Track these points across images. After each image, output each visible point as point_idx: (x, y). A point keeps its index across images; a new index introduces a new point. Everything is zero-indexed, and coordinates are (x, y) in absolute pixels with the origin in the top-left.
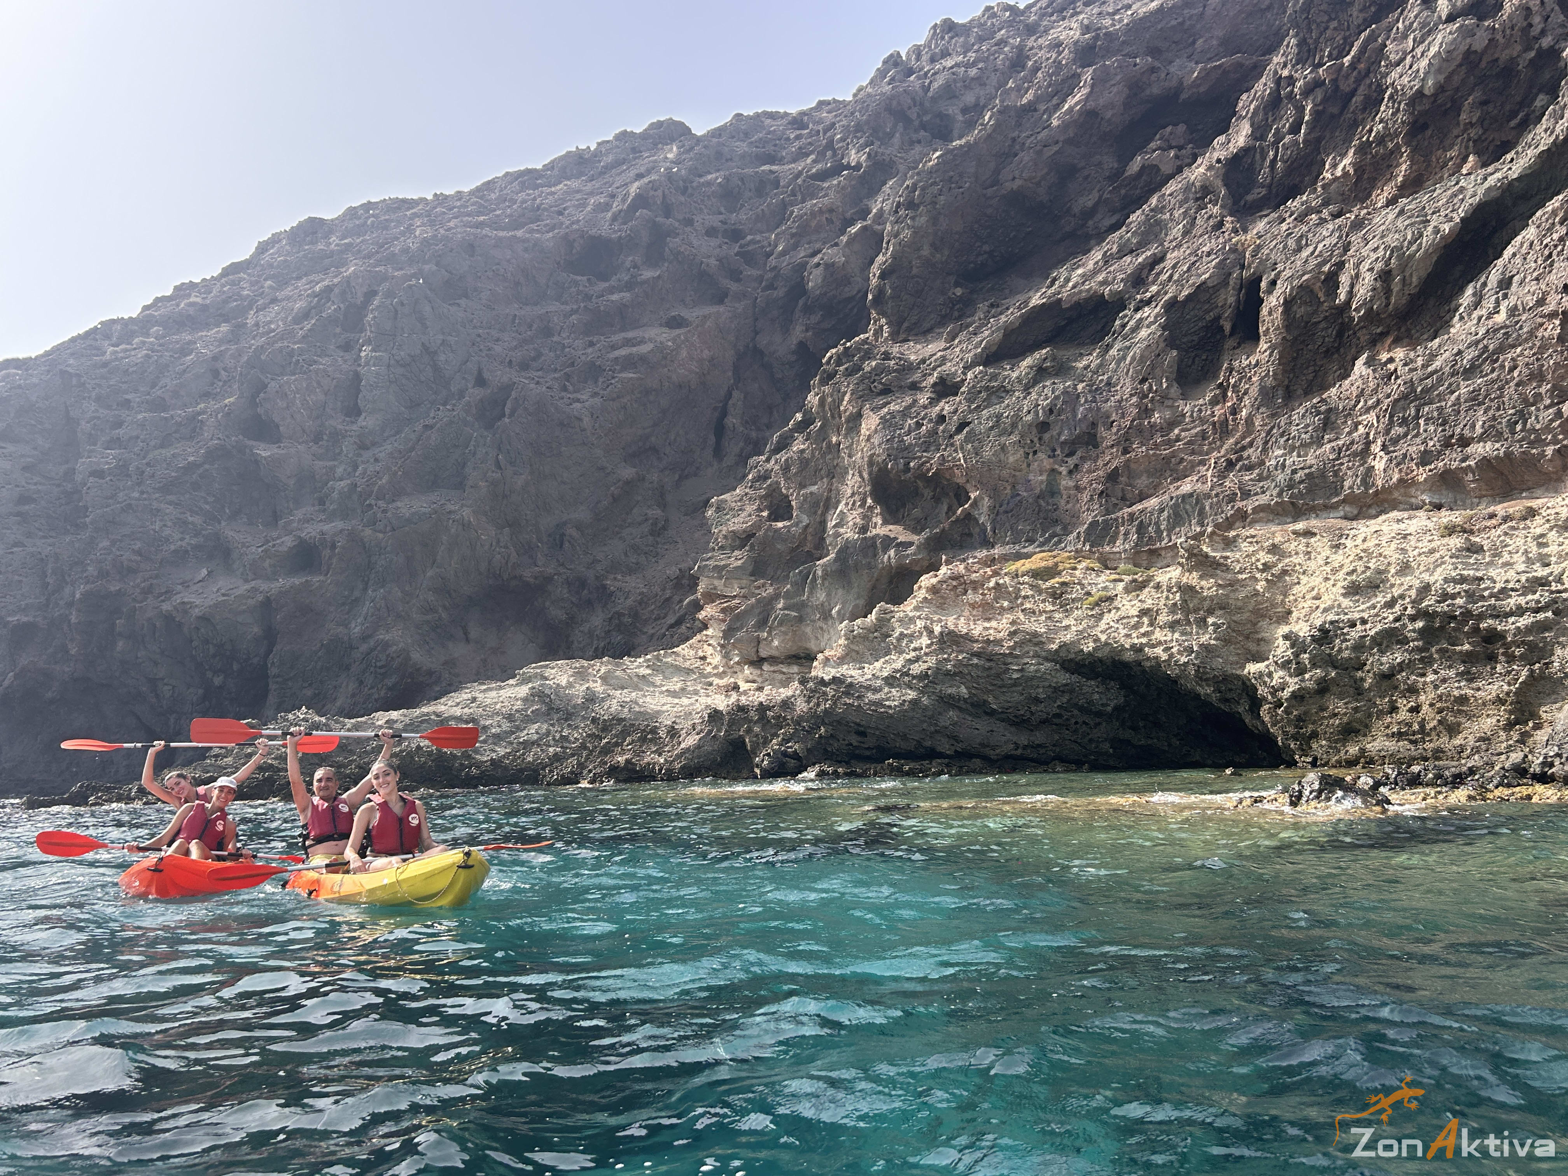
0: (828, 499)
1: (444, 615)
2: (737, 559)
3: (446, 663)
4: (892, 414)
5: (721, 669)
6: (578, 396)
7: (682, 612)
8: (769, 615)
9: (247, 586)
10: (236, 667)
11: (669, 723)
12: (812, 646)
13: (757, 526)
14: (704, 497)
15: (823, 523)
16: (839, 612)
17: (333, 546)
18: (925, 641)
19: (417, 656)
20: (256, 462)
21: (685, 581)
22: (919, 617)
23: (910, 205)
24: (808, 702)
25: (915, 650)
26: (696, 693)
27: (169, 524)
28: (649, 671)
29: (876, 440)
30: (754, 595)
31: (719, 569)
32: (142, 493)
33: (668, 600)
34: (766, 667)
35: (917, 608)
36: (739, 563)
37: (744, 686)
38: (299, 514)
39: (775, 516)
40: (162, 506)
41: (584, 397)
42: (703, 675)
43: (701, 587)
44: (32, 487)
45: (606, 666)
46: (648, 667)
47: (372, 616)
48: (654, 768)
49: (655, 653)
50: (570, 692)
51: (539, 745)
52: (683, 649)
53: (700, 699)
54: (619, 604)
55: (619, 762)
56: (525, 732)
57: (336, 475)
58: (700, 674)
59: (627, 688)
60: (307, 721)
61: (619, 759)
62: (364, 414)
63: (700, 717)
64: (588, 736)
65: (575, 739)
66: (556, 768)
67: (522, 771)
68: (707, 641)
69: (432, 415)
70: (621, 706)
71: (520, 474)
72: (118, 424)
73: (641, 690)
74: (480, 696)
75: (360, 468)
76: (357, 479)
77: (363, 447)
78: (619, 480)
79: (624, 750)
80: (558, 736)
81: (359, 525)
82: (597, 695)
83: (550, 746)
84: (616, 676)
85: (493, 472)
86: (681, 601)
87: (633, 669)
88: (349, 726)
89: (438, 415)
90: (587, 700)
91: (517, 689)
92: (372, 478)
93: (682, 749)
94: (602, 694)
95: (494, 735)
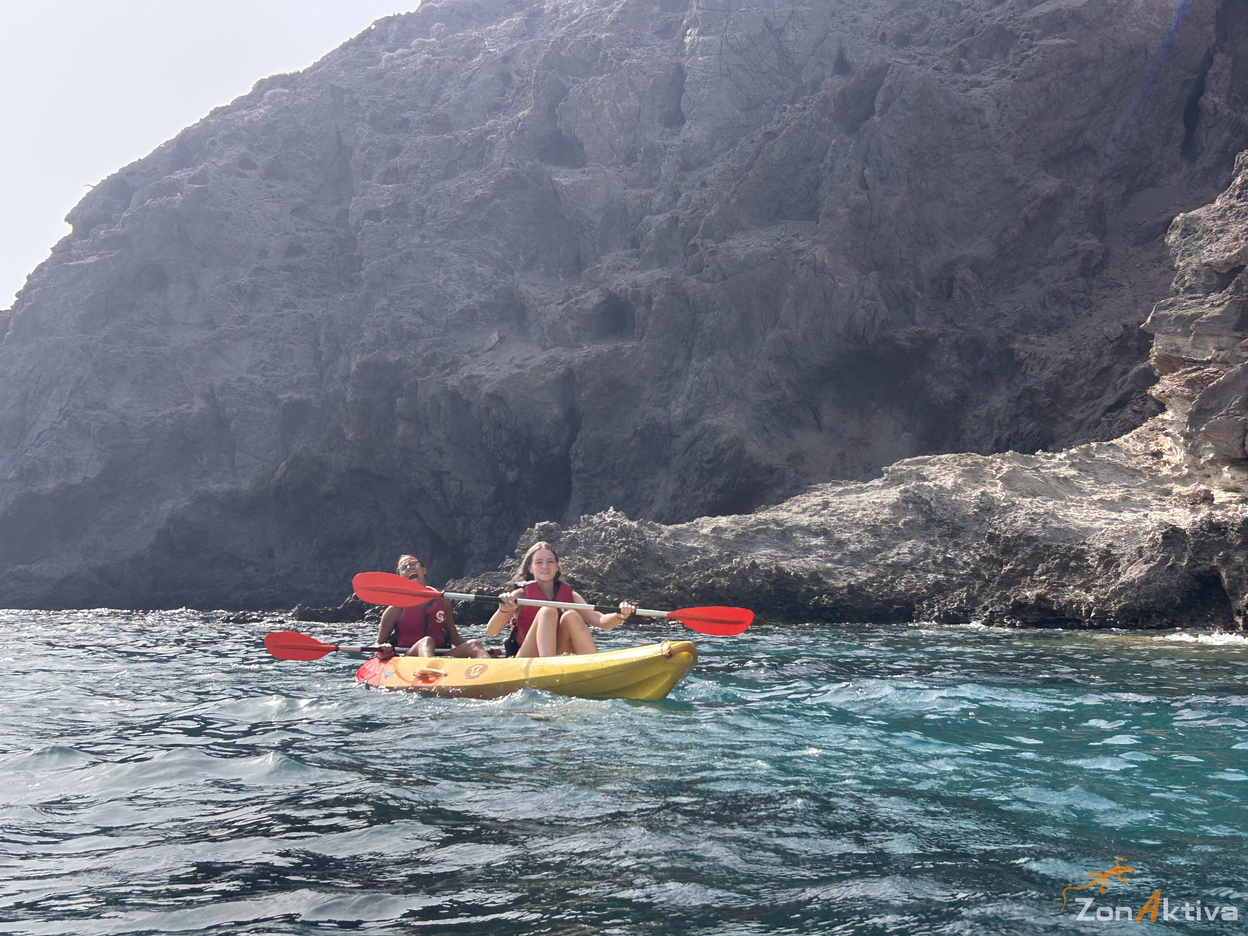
1: (788, 393)
2: (1215, 305)
3: (790, 458)
5: (1186, 471)
6: (979, 77)
7: (1127, 388)
9: (545, 355)
10: (532, 458)
11: (1103, 545)
13: (1246, 255)
14: (1164, 218)
17: (649, 301)
19: (753, 447)
20: (556, 193)
21: (1132, 342)
26: (1145, 505)
27: (454, 276)
28: (1073, 472)
30: (1238, 360)
31: (1185, 321)
32: (423, 237)
33: (1106, 370)
36: (1217, 311)
37: (1220, 496)
38: (608, 260)
40: (447, 254)
41: (988, 79)
42: (1155, 479)
43: (1155, 351)
44: (302, 234)
45: (1010, 463)
46: (1072, 465)
47: (696, 394)
48: (1079, 609)
49: (1083, 447)
50: (958, 498)
51: (914, 570)
52: (1127, 441)
53: (1151, 514)
54: (1031, 376)
55: (1027, 597)
56: (895, 551)
57: (652, 206)
58: (1152, 477)
59: (1040, 495)
60: (616, 526)
61: (1028, 594)
62: (688, 123)
63: (1151, 539)
64: (983, 559)
65: (965, 563)
66: (938, 602)
67: (890, 603)
68: (1164, 429)
69: (776, 118)
70: (1031, 519)
71: (895, 195)
72: (396, 151)
73: (1061, 498)
74: (834, 501)
75: (683, 196)
76: (679, 211)
77: (686, 167)
78: (1035, 198)
79: (1035, 581)
80: (940, 558)
81: (681, 272)
82: (996, 503)
83: (929, 572)
84: (1025, 478)
85: (857, 193)
86: (1125, 372)
87: (1049, 469)
88: (666, 534)
89: (784, 118)
90: (982, 510)
91: (884, 492)
92: (697, 209)
93: (1121, 584)
94: (1004, 501)
95: (852, 553)
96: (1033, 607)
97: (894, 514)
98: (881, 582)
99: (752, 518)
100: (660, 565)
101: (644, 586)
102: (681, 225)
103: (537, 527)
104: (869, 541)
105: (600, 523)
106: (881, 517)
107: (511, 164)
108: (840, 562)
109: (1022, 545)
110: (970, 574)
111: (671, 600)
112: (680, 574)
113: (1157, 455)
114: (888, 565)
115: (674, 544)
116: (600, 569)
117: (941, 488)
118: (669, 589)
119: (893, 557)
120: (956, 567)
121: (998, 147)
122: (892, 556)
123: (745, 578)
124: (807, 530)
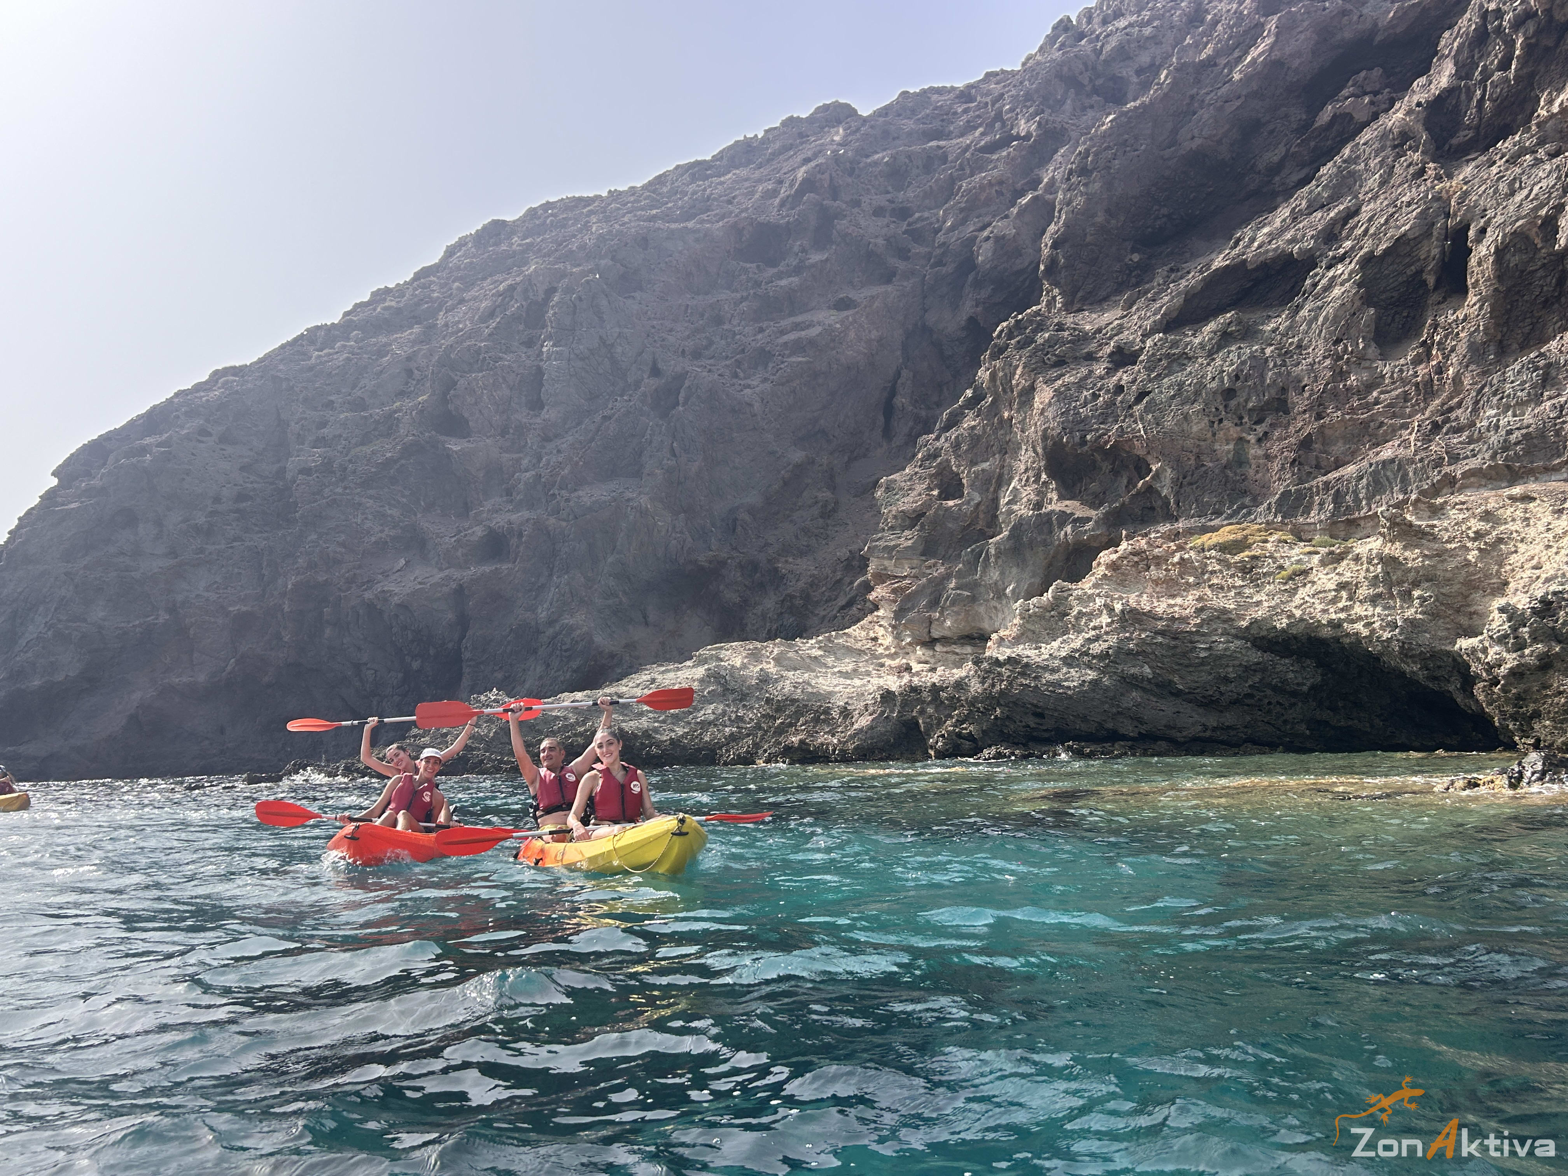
0: (1001, 476)
1: (624, 600)
2: (907, 539)
3: (626, 646)
4: (1067, 387)
5: (893, 650)
6: (749, 382)
7: (853, 594)
8: (941, 595)
10: (432, 651)
11: (842, 704)
12: (986, 625)
13: (927, 505)
14: (873, 479)
15: (995, 501)
16: (1013, 590)
17: (520, 534)
18: (1105, 619)
19: (599, 639)
20: (449, 456)
21: (858, 562)
22: (1098, 595)
23: (1083, 171)
24: (983, 683)
25: (1094, 628)
26: (868, 674)
27: (370, 517)
28: (821, 653)
29: (1050, 414)
30: (924, 575)
31: (889, 549)
32: (346, 488)
33: (839, 582)
34: (938, 648)
35: (1096, 586)
36: (909, 543)
37: (916, 668)
38: (489, 504)
39: (946, 495)
40: (364, 500)
41: (755, 383)
42: (875, 656)
43: (871, 569)
44: (250, 486)
45: (779, 647)
46: (820, 648)
47: (557, 602)
48: (827, 748)
49: (826, 635)
50: (744, 673)
51: (715, 725)
52: (855, 630)
53: (872, 681)
54: (790, 586)
55: (793, 742)
56: (703, 712)
57: (521, 467)
58: (871, 654)
59: (799, 670)
60: (498, 702)
61: (793, 739)
62: (546, 408)
63: (874, 698)
64: (763, 716)
65: (750, 719)
66: (733, 748)
67: (699, 750)
68: (879, 622)
69: (610, 406)
70: (794, 687)
71: (695, 461)
72: (324, 424)
73: (814, 671)
74: (659, 678)
75: (544, 459)
76: (541, 470)
77: (546, 439)
78: (790, 464)
79: (798, 730)
80: (733, 716)
81: (544, 514)
82: (770, 676)
83: (726, 726)
84: (789, 658)
85: (668, 460)
86: (852, 583)
87: (804, 651)
89: (616, 406)
90: (761, 681)
91: (694, 670)
92: (555, 469)
93: (855, 730)
94: (775, 675)
96: (797, 749)
97: (701, 686)
98: (693, 735)
102: (542, 480)
105: (486, 700)
108: (664, 722)
109: (789, 705)
110: (754, 727)
113: (875, 639)
114: (697, 723)
115: (544, 714)
117: (733, 666)
120: (745, 722)
121: (763, 429)
122: (700, 716)
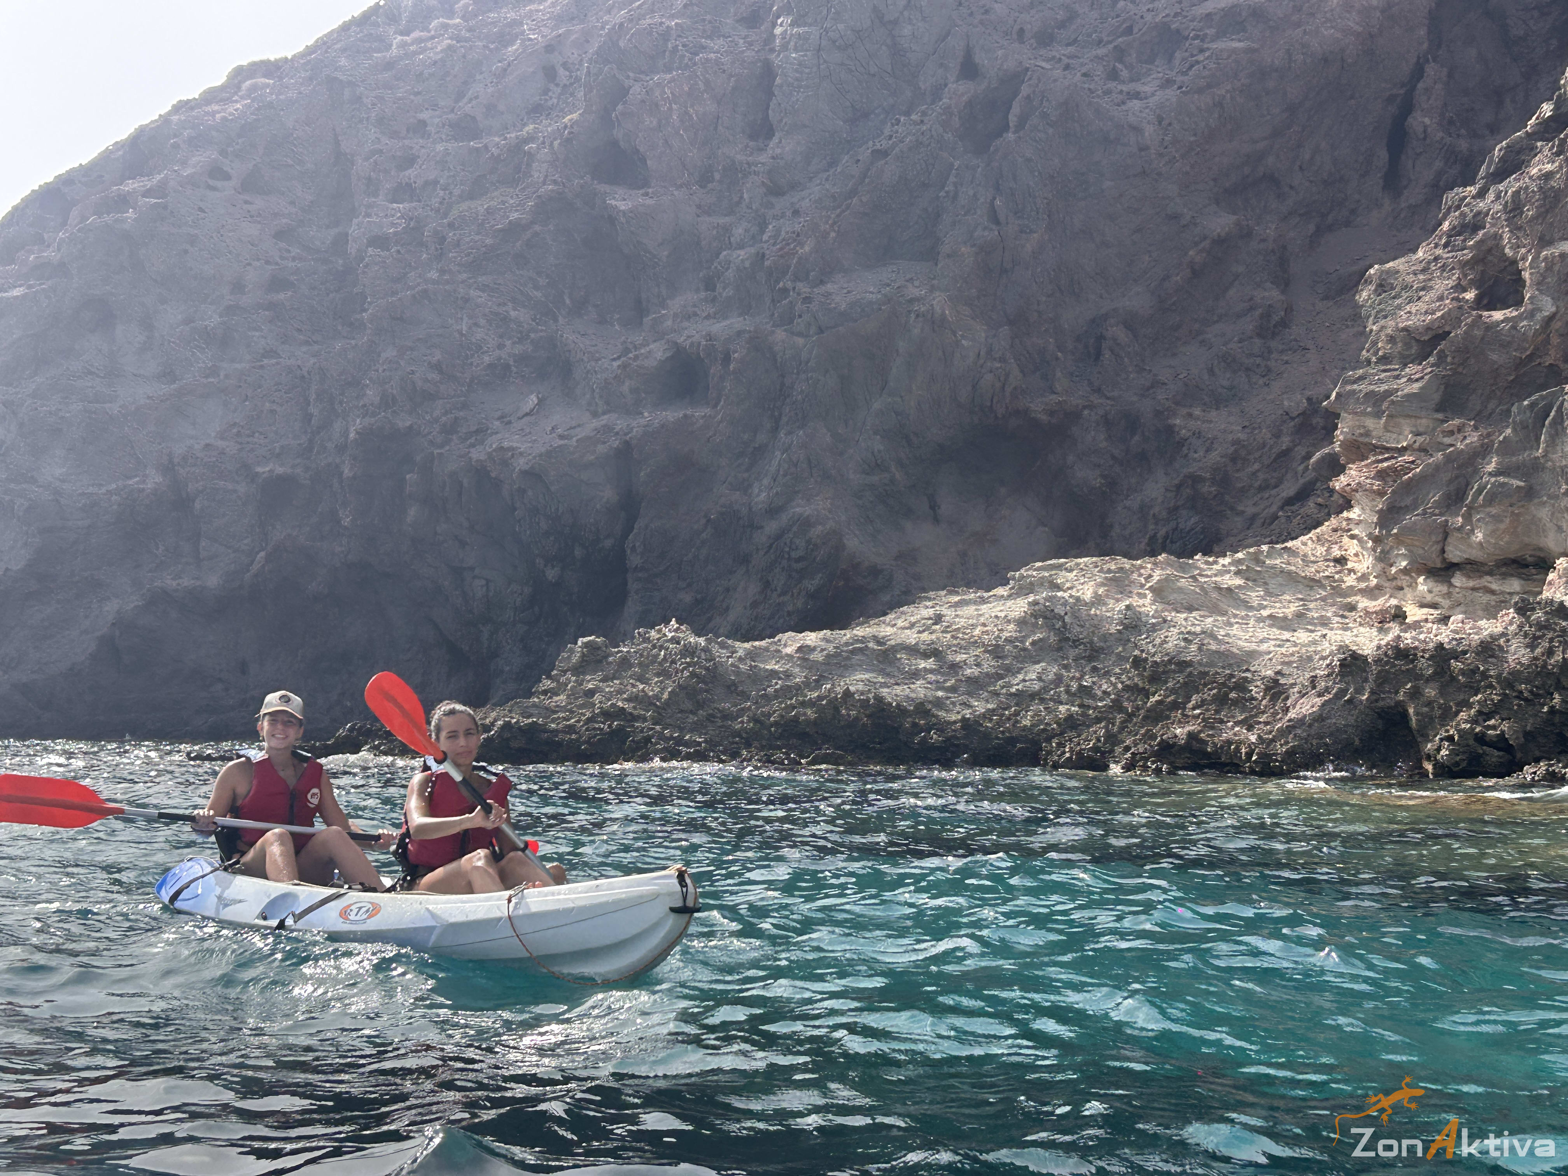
1: (898, 476)
2: (1412, 380)
3: (899, 557)
5: (1374, 582)
6: (1138, 86)
7: (1309, 476)
8: (1468, 485)
9: (596, 423)
10: (578, 552)
11: (1269, 673)
12: (1548, 543)
13: (1453, 318)
14: (1356, 266)
17: (727, 358)
19: (853, 543)
20: (612, 220)
21: (1318, 421)
26: (1324, 622)
27: (482, 322)
28: (1238, 581)
30: (1441, 446)
31: (1377, 399)
32: (443, 271)
33: (1284, 454)
34: (1458, 580)
36: (1416, 387)
37: (1414, 613)
38: (676, 304)
39: (1489, 300)
40: (473, 293)
42: (1338, 591)
43: (1340, 434)
44: (291, 264)
45: (1162, 569)
46: (1238, 573)
47: (785, 475)
48: (1238, 750)
49: (1252, 550)
50: (1098, 612)
51: (1042, 700)
52: (1305, 544)
53: (1330, 634)
54: (1195, 460)
55: (1176, 736)
56: (1020, 677)
57: (732, 239)
58: (1333, 588)
59: (1197, 610)
60: (678, 643)
61: (1178, 731)
62: (777, 135)
63: (1328, 665)
64: (1127, 688)
65: (1105, 692)
66: (1070, 740)
67: (1012, 741)
68: (1350, 530)
69: (887, 132)
70: (1185, 639)
71: (1031, 231)
72: (410, 161)
73: (1224, 613)
74: (949, 614)
75: (770, 227)
76: (765, 246)
77: (775, 190)
78: (1205, 238)
79: (1188, 716)
80: (1074, 686)
81: (767, 323)
82: (1144, 619)
83: (1061, 703)
84: (1180, 588)
85: (985, 229)
86: (1305, 458)
87: (1210, 577)
88: (741, 653)
89: (897, 132)
90: (1126, 627)
91: (1010, 603)
92: (788, 244)
93: (1289, 721)
94: (1153, 617)
95: (969, 679)
96: (1183, 748)
97: (1020, 632)
98: (1003, 715)
99: (846, 635)
100: (732, 693)
101: (710, 718)
102: (767, 263)
103: (579, 643)
104: (989, 665)
105: (658, 639)
106: (1006, 634)
107: (555, 182)
108: (953, 689)
109: (1174, 672)
110: (1110, 707)
111: (744, 735)
112: (757, 703)
113: (1341, 561)
114: (1012, 694)
115: (751, 666)
116: (657, 697)
117: (1078, 599)
118: (742, 722)
119: (1018, 684)
120: (1094, 697)
121: (1159, 174)
122: (1016, 683)
123: (837, 709)
124: (913, 650)
